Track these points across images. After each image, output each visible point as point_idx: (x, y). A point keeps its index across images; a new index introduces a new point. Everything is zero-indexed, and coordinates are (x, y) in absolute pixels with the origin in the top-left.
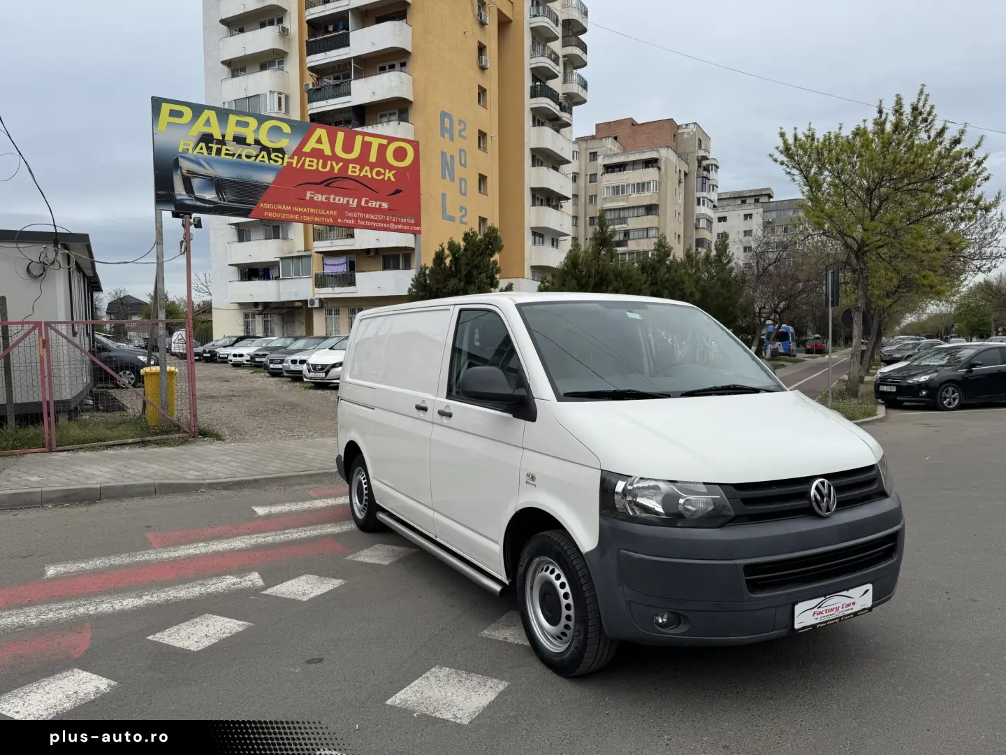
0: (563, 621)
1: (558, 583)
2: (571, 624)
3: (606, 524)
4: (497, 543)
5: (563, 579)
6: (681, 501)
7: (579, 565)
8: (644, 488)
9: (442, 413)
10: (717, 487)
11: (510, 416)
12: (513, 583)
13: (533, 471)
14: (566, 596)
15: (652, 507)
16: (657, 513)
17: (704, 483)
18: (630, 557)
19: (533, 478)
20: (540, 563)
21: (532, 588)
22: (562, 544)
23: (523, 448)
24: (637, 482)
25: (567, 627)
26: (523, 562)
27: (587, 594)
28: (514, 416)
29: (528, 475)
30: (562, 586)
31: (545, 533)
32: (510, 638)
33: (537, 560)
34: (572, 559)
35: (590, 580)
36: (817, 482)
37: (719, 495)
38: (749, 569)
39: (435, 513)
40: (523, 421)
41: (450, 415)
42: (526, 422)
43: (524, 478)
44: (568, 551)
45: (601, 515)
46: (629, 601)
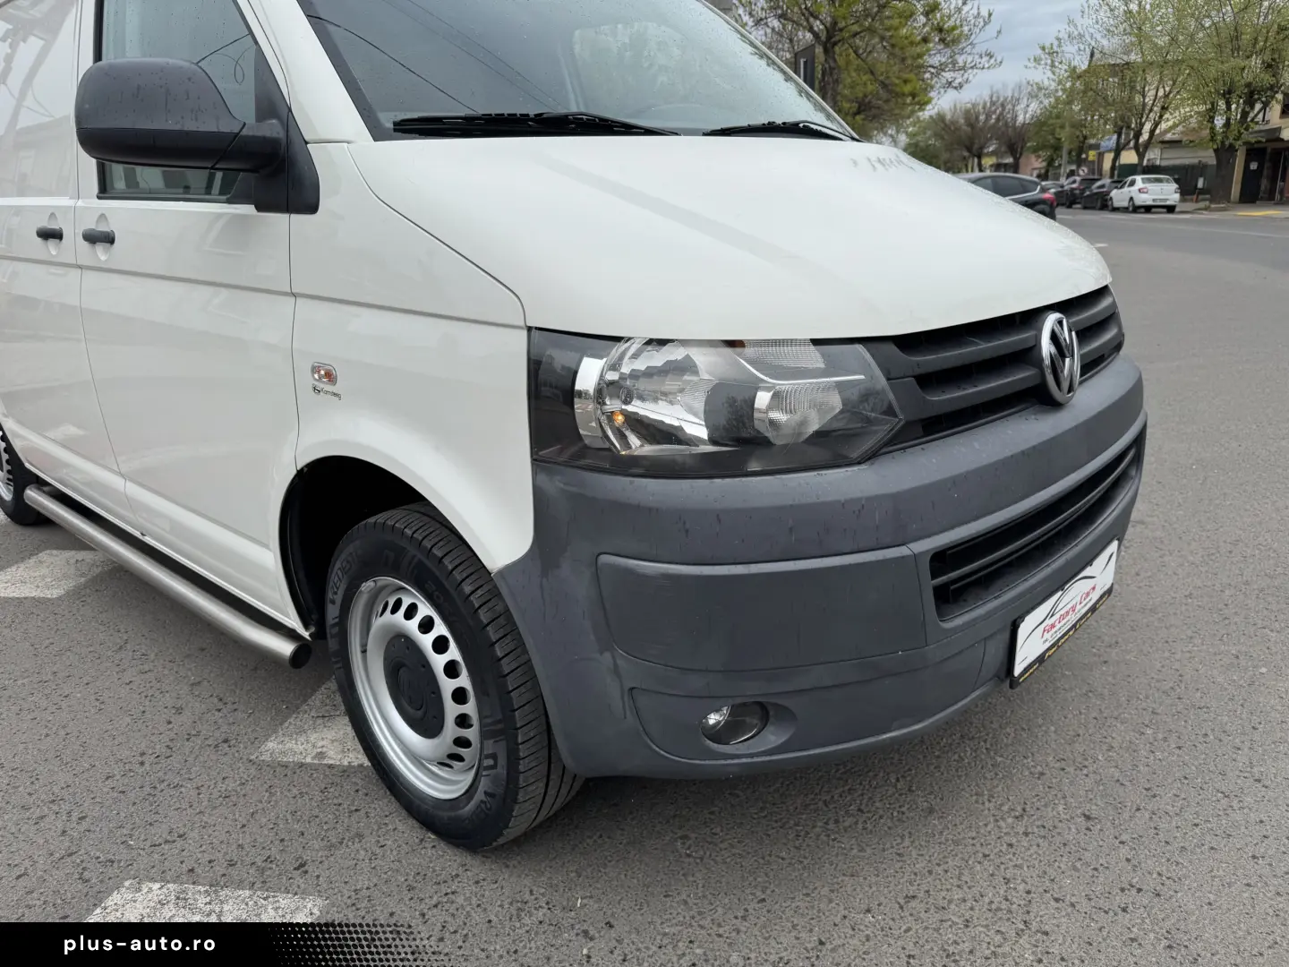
0: (450, 730)
1: (426, 641)
2: (471, 734)
3: (554, 485)
4: (266, 546)
5: (440, 629)
6: (763, 399)
7: (480, 592)
8: (650, 373)
9: (92, 238)
10: (859, 348)
11: (248, 209)
12: (320, 634)
13: (329, 354)
14: (451, 669)
15: (676, 423)
16: (691, 441)
17: (816, 342)
18: (629, 572)
19: (330, 377)
20: (375, 595)
21: (364, 652)
22: (427, 543)
23: (294, 295)
24: (635, 356)
25: (461, 742)
26: (336, 593)
27: (506, 666)
28: (259, 209)
29: (315, 369)
30: (440, 645)
31: (380, 518)
32: (331, 753)
33: (367, 586)
34: (459, 578)
35: (512, 629)
36: (1051, 319)
37: (862, 373)
38: (942, 560)
39: (129, 484)
40: (285, 216)
41: (109, 239)
42: (294, 216)
43: (307, 380)
44: (446, 561)
45: (536, 461)
46: (632, 689)
